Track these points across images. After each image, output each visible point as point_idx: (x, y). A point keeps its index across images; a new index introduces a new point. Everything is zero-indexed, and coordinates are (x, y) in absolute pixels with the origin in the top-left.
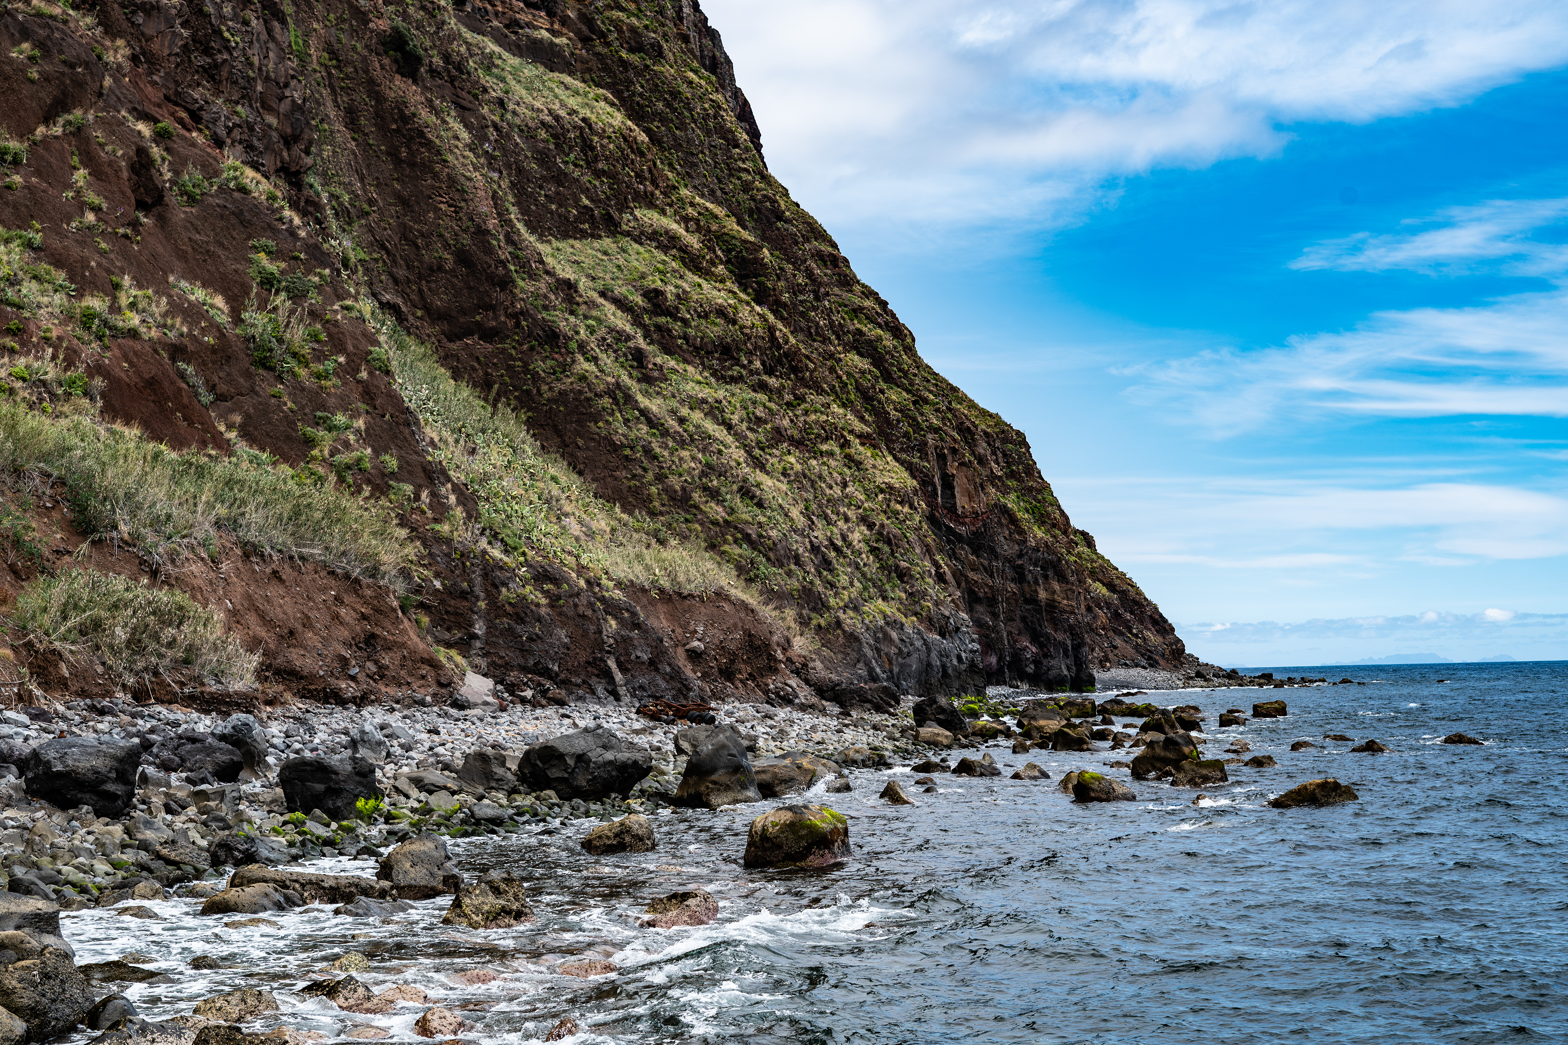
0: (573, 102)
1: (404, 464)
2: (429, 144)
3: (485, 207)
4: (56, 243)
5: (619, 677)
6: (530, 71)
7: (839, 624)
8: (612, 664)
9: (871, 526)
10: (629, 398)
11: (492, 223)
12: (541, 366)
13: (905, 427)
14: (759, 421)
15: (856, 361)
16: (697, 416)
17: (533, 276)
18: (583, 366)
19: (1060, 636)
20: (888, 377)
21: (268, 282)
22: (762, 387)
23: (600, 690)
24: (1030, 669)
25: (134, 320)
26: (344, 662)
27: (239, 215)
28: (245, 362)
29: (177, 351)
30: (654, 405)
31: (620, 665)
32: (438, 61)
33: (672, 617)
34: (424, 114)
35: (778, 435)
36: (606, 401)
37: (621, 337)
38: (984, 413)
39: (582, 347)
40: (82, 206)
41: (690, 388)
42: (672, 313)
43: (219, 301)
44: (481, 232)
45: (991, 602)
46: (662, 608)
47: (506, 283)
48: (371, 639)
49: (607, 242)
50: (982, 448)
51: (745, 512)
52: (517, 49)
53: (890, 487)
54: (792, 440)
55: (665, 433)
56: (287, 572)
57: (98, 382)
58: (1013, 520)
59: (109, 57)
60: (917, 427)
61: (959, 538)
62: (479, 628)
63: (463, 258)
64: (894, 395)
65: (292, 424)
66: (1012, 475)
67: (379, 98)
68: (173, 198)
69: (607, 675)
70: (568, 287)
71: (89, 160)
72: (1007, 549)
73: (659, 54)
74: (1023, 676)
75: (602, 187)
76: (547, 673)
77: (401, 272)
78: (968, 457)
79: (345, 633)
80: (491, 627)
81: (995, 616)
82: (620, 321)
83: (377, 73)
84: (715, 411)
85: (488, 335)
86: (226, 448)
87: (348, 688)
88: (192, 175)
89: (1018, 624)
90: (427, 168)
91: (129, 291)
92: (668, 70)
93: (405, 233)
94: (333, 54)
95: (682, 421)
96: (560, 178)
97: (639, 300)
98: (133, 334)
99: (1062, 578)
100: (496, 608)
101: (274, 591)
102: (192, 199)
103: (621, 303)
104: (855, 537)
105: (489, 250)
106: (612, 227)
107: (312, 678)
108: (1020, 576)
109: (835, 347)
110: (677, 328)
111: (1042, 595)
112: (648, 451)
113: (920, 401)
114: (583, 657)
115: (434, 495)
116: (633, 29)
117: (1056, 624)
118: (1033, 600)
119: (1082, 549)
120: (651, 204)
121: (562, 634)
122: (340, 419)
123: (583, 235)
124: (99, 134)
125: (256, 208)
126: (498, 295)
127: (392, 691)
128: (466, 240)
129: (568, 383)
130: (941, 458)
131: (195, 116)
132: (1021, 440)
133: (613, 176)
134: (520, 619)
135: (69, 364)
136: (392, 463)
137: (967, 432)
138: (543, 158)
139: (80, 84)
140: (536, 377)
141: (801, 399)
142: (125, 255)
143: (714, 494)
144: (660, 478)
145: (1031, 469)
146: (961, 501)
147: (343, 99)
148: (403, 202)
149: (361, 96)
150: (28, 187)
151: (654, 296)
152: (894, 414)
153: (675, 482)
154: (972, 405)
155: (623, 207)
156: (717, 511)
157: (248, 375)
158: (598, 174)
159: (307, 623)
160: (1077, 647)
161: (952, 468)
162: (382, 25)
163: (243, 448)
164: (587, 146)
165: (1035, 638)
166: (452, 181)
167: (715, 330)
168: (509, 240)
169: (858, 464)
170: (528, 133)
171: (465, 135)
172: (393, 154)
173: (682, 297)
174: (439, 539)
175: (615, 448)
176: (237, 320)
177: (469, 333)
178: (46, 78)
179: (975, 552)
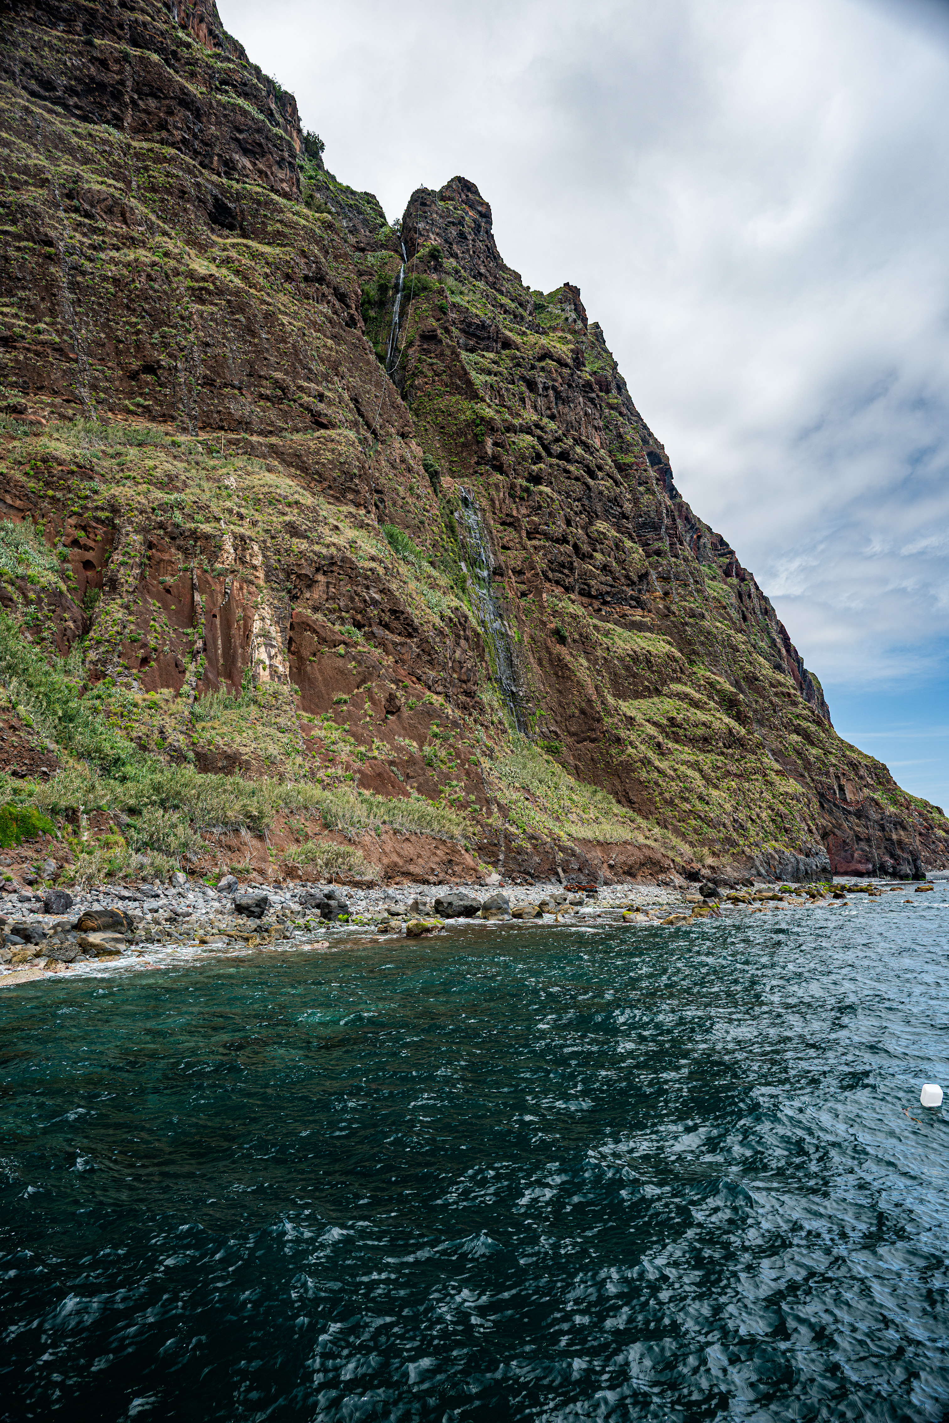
0: (644, 645)
1: (478, 798)
2: (569, 669)
3: (591, 691)
4: (354, 729)
5: (562, 874)
6: (627, 634)
7: (743, 852)
8: (560, 870)
9: (773, 810)
10: (650, 762)
11: (594, 698)
12: (613, 751)
13: (819, 765)
14: (719, 768)
15: (795, 737)
16: (683, 768)
17: (612, 716)
18: (630, 750)
19: (905, 855)
20: (812, 744)
21: (435, 735)
22: (723, 753)
23: (553, 880)
24: (891, 870)
25: (376, 753)
26: (433, 870)
27: (428, 713)
28: (422, 765)
29: (392, 763)
30: (663, 765)
31: (564, 871)
32: (577, 637)
33: (603, 851)
34: (568, 658)
35: (728, 773)
36: (639, 764)
37: (652, 737)
38: (866, 756)
39: (631, 743)
40: (366, 715)
41: (685, 757)
42: (680, 726)
43: (415, 744)
44: (590, 701)
45: (868, 840)
46: (598, 848)
47: (599, 720)
48: (450, 861)
49: (656, 699)
50: (862, 772)
51: (699, 806)
52: (624, 626)
53: (787, 793)
54: (735, 775)
55: (665, 776)
56: (413, 838)
57: (358, 775)
58: (877, 804)
59: (385, 663)
60: (824, 764)
61: (850, 812)
62: (501, 857)
63: (583, 712)
64: (814, 751)
65: (436, 785)
66: (880, 783)
67: (550, 653)
68: (404, 709)
69: (557, 874)
70: (631, 719)
71: (372, 699)
72: (874, 816)
73: (703, 617)
74: (887, 873)
75: (654, 677)
76: (529, 874)
77: (559, 719)
78: (852, 776)
79: (437, 859)
80: (507, 856)
81: (870, 846)
82: (651, 730)
83: (550, 644)
84: (695, 766)
85: (593, 741)
86: (408, 795)
87: (432, 879)
88: (412, 700)
89: (883, 850)
90: (569, 678)
91: (377, 742)
92: (706, 623)
93: (560, 704)
94: (533, 639)
95: (675, 770)
96: (635, 675)
97: (665, 722)
98: (375, 758)
99: (904, 828)
100: (509, 849)
101: (406, 845)
102: (411, 709)
103: (655, 724)
104: (764, 815)
105: (592, 708)
106: (658, 692)
107: (418, 875)
108: (883, 828)
109: (784, 732)
110: (681, 732)
111: (894, 837)
112: (656, 783)
113: (827, 753)
114: (547, 867)
115: (488, 809)
116: (691, 609)
117: (902, 849)
118: (890, 839)
119: (936, 815)
120: (679, 680)
121: (537, 859)
122: (455, 783)
123: (645, 697)
124: (376, 690)
125: (435, 711)
126: (596, 725)
127: (458, 880)
128: (584, 704)
129: (624, 757)
130: (837, 777)
131: (419, 679)
132: (885, 768)
133: (660, 672)
134: (519, 854)
135: (347, 770)
136: (473, 798)
137: (854, 766)
138: (627, 668)
139: (370, 674)
140: (611, 756)
141: (744, 757)
142: (379, 731)
143: (686, 800)
144: (661, 794)
145: (890, 780)
146: (849, 796)
147: (537, 655)
148: (560, 692)
149: (544, 654)
150: (349, 711)
151: (672, 720)
152: (813, 759)
153: (667, 795)
154: (860, 753)
155: (664, 683)
156: (686, 806)
157: (422, 769)
158: (653, 672)
159: (419, 856)
160: (915, 861)
161: (843, 782)
162: (552, 626)
163: (415, 794)
164: (648, 661)
165: (892, 856)
166: (578, 682)
167: (700, 731)
168: (603, 703)
169: (772, 784)
170: (621, 659)
171: (586, 664)
172: (556, 674)
173: (686, 720)
174: (487, 825)
175: (641, 783)
176: (421, 750)
177: (585, 740)
178: (359, 673)
179: (859, 818)
